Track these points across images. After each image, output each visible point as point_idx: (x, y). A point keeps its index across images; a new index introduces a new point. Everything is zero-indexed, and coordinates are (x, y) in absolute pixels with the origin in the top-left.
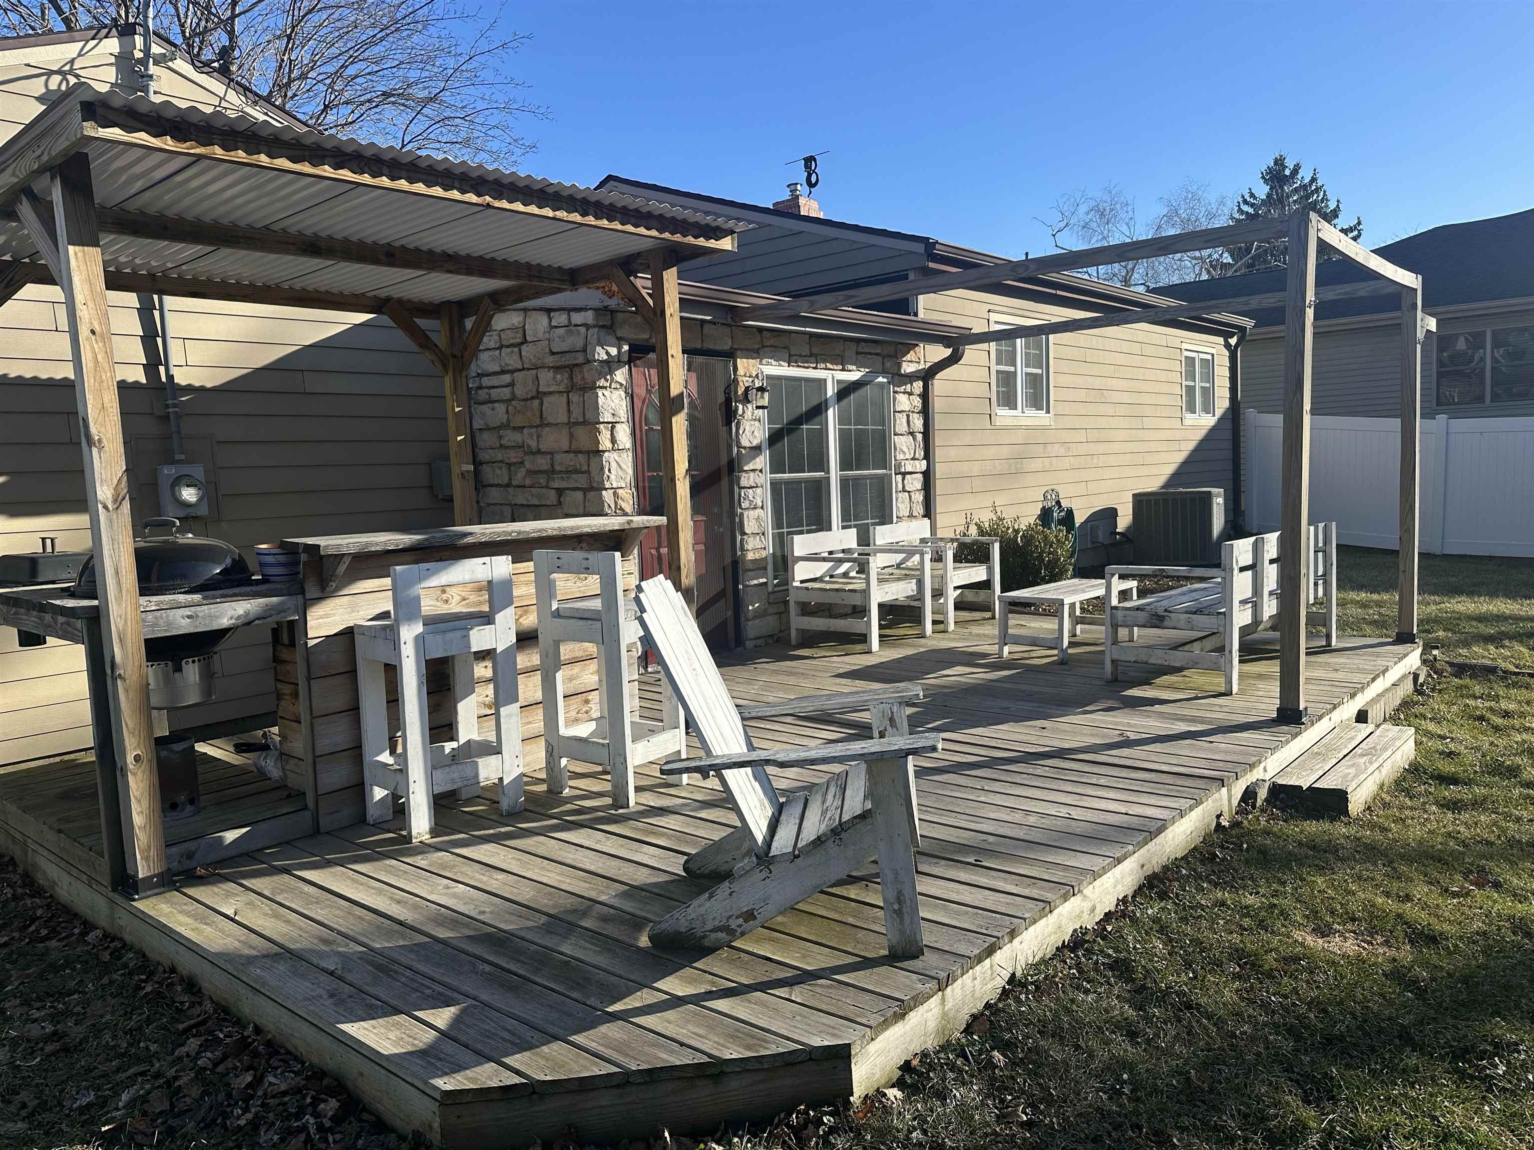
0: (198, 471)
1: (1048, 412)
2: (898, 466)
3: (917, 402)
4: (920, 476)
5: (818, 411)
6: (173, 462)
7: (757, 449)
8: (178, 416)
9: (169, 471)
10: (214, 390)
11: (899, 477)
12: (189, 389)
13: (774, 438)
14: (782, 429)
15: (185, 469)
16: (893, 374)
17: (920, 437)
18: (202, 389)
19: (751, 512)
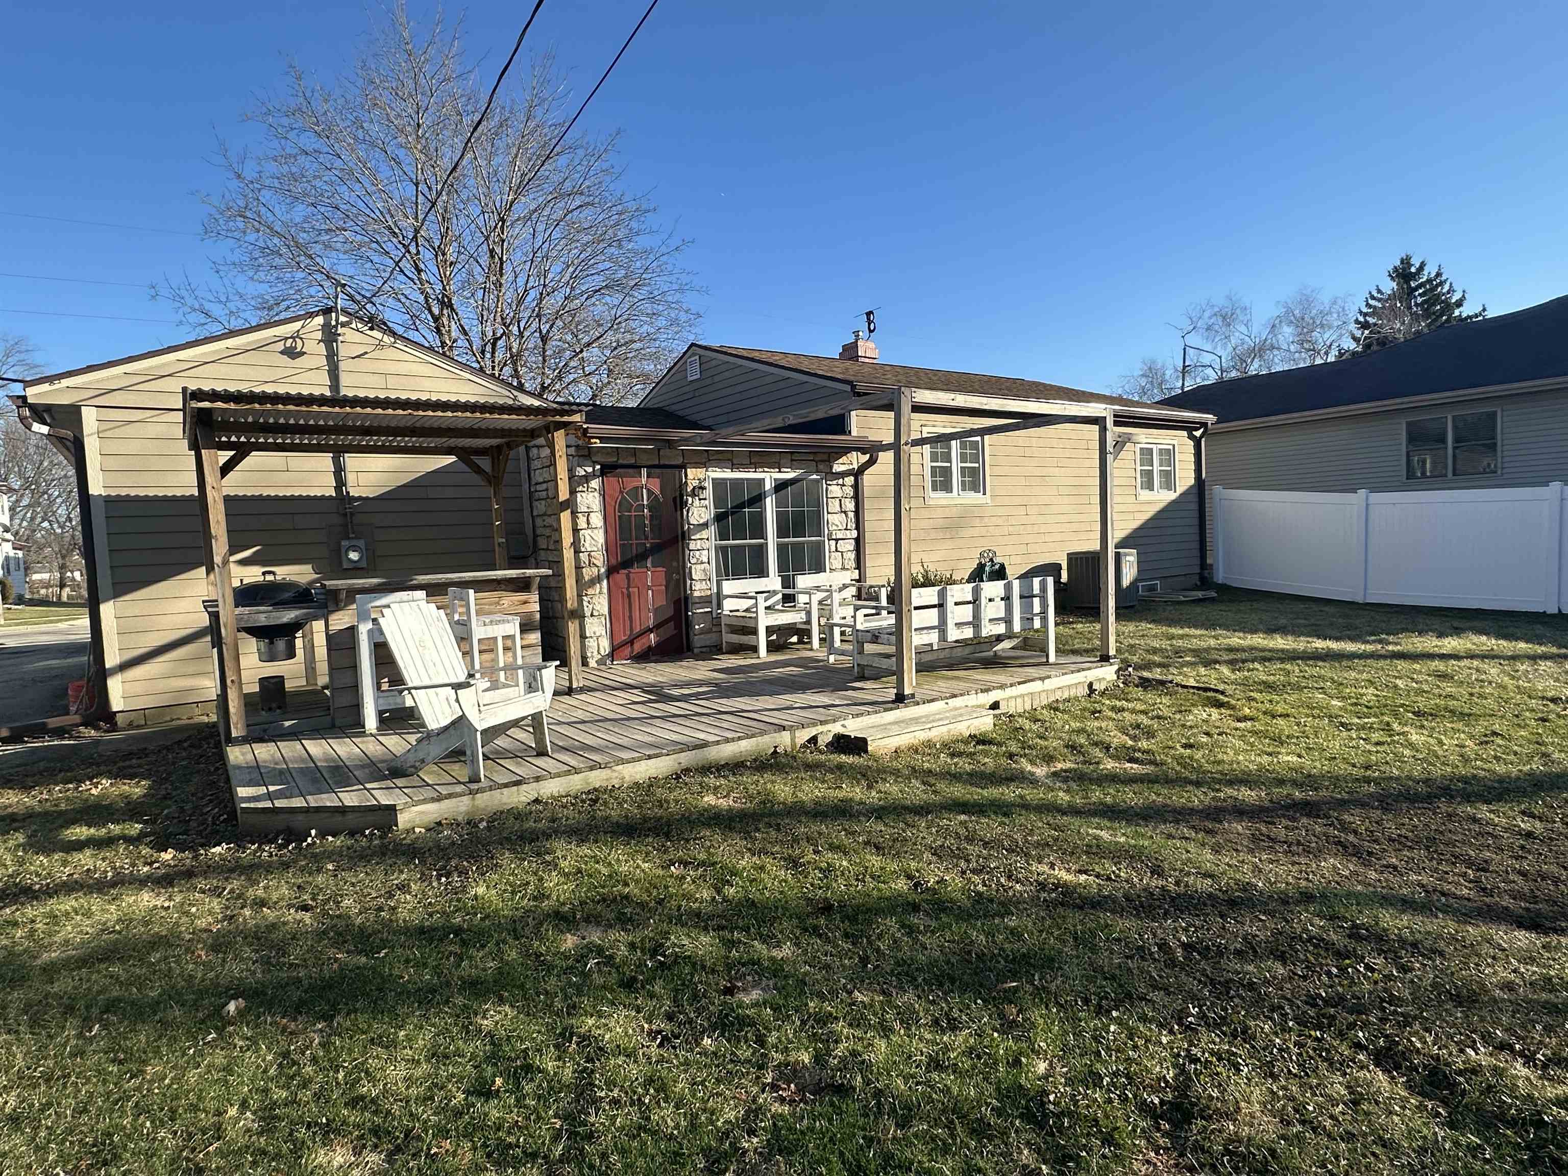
0: (361, 543)
1: (984, 494)
2: (830, 534)
3: (850, 491)
4: (853, 542)
5: (758, 499)
6: (349, 538)
7: (705, 525)
8: (352, 514)
9: (345, 543)
10: (373, 498)
11: (833, 543)
12: (360, 498)
13: (719, 518)
14: (726, 512)
15: (354, 542)
16: (827, 473)
17: (851, 515)
18: (367, 498)
19: (698, 567)
